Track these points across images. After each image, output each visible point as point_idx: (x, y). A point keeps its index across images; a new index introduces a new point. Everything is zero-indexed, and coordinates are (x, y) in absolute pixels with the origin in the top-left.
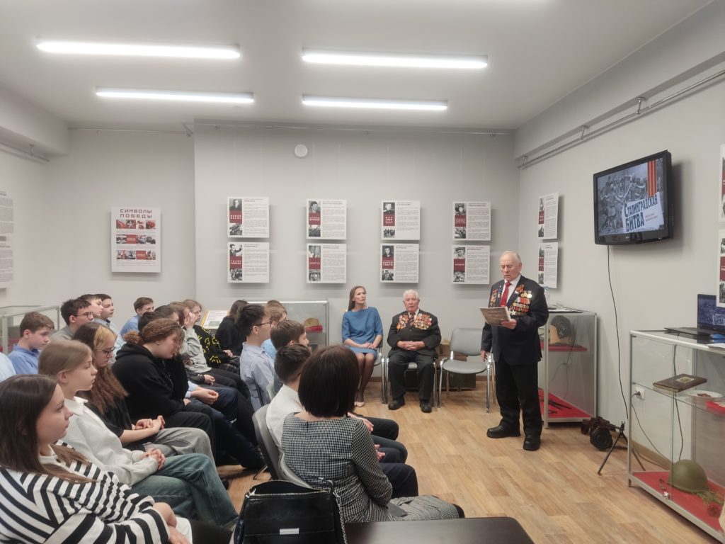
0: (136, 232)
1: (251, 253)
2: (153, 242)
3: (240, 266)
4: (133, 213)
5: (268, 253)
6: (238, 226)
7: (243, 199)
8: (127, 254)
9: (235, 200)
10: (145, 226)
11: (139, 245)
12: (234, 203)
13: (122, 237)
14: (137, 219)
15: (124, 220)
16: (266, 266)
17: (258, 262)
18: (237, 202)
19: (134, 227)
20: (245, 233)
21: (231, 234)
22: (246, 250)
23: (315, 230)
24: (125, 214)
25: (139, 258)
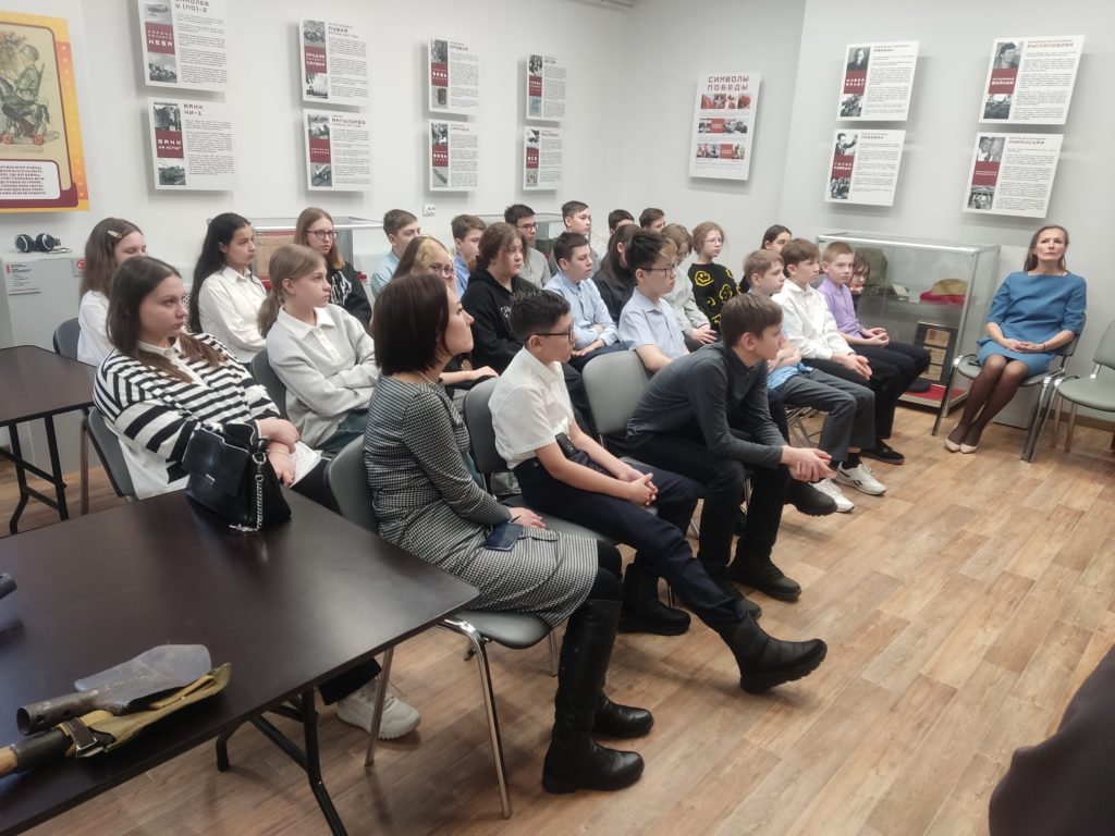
0: (725, 114)
1: (871, 149)
2: (744, 130)
3: (848, 174)
4: (724, 83)
5: (900, 151)
6: (857, 99)
7: (873, 46)
8: (710, 150)
9: (859, 50)
10: (736, 103)
11: (726, 135)
12: (856, 56)
13: (706, 122)
14: (727, 92)
15: (711, 94)
16: (892, 175)
17: (880, 166)
18: (861, 53)
19: (722, 106)
20: (867, 112)
21: (843, 114)
22: (865, 145)
23: (1000, 103)
24: (714, 84)
25: (723, 156)
